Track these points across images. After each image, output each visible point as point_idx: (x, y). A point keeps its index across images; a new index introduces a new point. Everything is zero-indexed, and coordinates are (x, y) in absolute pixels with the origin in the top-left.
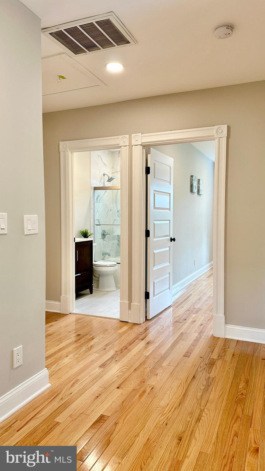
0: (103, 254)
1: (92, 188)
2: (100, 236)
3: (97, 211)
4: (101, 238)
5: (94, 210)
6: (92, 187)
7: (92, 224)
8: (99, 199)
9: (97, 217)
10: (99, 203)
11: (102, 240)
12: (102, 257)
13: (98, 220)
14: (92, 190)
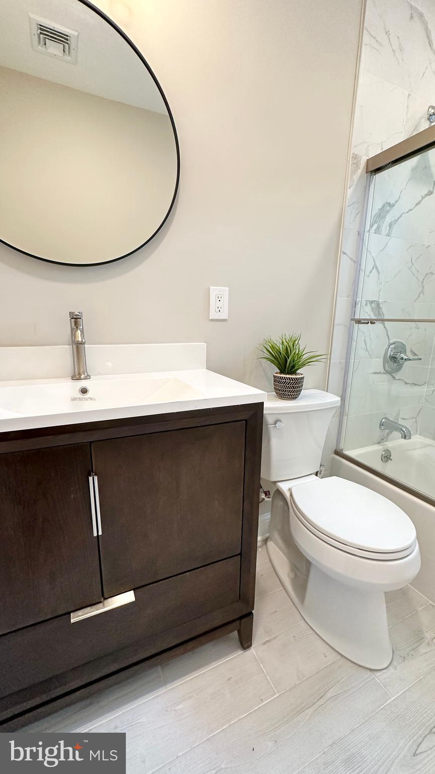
0: (381, 424)
1: (357, 165)
2: (377, 363)
3: (375, 267)
4: (383, 371)
5: (357, 263)
6: (355, 157)
7: (341, 315)
8: (389, 219)
9: (370, 289)
10: (388, 235)
11: (386, 377)
12: (377, 433)
13: (372, 302)
14: (354, 172)
